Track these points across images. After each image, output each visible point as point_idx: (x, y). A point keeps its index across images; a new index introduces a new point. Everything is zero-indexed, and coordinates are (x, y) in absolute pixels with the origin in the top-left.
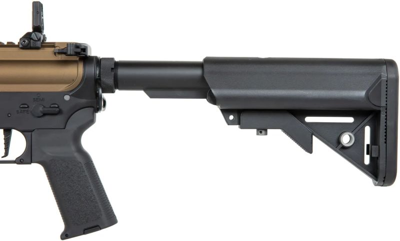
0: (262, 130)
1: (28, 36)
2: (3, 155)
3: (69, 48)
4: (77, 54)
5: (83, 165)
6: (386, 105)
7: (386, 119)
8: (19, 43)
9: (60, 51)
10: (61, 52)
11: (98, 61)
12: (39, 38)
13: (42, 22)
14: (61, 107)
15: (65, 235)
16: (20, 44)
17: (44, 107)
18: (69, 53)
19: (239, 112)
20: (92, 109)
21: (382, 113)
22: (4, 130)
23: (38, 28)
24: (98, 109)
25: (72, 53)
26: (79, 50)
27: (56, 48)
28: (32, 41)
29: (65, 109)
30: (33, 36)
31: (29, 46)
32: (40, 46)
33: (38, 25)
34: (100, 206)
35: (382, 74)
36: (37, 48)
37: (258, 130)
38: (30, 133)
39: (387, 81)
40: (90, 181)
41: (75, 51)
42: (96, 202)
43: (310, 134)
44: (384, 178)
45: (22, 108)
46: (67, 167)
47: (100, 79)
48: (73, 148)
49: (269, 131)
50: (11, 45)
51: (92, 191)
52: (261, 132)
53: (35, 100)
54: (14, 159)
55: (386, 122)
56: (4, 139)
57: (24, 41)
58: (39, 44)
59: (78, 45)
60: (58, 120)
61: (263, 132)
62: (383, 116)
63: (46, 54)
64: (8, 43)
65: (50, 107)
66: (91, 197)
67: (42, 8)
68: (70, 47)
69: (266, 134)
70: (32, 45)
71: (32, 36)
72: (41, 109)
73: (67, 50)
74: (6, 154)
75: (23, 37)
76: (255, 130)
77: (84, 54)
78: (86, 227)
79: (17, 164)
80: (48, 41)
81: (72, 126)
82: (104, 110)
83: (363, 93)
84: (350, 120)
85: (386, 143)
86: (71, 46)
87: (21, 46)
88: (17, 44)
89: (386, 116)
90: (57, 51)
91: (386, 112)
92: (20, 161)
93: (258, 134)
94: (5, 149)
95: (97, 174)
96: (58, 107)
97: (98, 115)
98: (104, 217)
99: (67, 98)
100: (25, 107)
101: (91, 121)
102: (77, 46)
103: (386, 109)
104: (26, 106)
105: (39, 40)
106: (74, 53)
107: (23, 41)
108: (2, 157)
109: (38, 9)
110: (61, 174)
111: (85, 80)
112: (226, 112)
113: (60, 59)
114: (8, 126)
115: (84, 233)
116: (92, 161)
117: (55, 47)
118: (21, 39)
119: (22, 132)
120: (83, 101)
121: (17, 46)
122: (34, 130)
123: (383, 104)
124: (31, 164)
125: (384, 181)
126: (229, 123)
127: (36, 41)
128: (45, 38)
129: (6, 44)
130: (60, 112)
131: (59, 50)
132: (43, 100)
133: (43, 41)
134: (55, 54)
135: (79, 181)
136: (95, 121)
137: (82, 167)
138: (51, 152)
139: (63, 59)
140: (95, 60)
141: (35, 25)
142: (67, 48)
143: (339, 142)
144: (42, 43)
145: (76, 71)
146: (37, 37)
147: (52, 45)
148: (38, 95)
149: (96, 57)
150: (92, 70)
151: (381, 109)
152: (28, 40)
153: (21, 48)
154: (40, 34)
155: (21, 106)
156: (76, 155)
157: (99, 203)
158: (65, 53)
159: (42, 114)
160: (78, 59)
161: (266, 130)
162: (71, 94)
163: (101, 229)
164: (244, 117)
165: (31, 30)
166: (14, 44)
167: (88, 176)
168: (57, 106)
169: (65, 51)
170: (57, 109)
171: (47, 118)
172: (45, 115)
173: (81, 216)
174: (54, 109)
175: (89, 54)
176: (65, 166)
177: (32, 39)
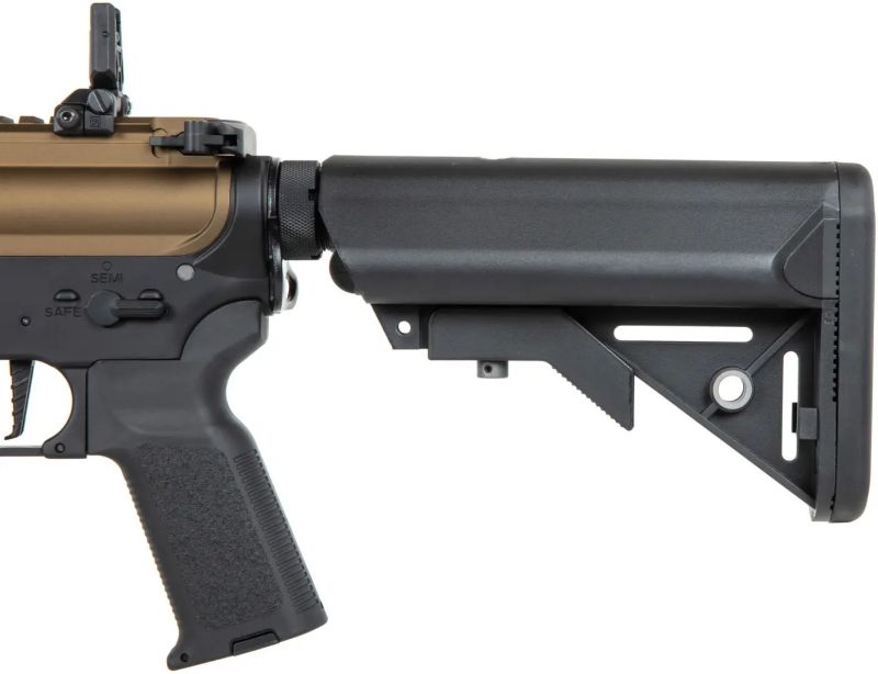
0: (493, 364)
1: (77, 100)
2: (10, 431)
3: (190, 135)
4: (212, 150)
5: (231, 462)
6: (838, 292)
7: (837, 333)
8: (52, 119)
9: (167, 143)
10: (170, 146)
11: (273, 171)
12: (107, 106)
13: (117, 60)
14: (168, 300)
15: (179, 658)
16: (56, 123)
17: (122, 298)
18: (190, 149)
19: (423, 314)
20: (255, 305)
21: (825, 315)
22: (12, 363)
23: (106, 78)
24: (272, 305)
25: (197, 150)
26: (218, 140)
27: (157, 134)
28: (87, 113)
29: (179, 303)
30: (93, 101)
31: (81, 127)
32: (111, 129)
33: (104, 70)
34: (278, 576)
35: (825, 204)
36: (104, 134)
37: (481, 362)
38: (84, 372)
39: (838, 227)
40: (250, 507)
41: (207, 142)
42: (267, 565)
43: (628, 374)
44: (834, 499)
45: (60, 300)
46: (185, 466)
47: (277, 221)
48: (203, 413)
49: (512, 364)
50: (30, 125)
51: (254, 534)
52: (489, 369)
53: (96, 279)
54: (39, 443)
55: (836, 343)
56: (13, 387)
57: (67, 115)
58: (107, 122)
59: (217, 124)
60: (159, 336)
61: (496, 369)
62: (827, 325)
63: (128, 151)
64: (23, 119)
65: (140, 299)
66: (252, 551)
67: (119, 23)
68: (194, 131)
69: (504, 374)
70: (88, 126)
71: (89, 101)
72: (113, 303)
73: (185, 139)
74: (18, 429)
75: (64, 104)
76: (473, 364)
77: (231, 152)
78: (238, 635)
79: (49, 456)
80: (135, 113)
81: (199, 352)
82: (290, 307)
83: (766, 261)
84: (742, 334)
85: (835, 399)
86: (197, 127)
87: (57, 128)
88: (47, 121)
89: (837, 324)
90: (159, 143)
91: (837, 315)
92: (56, 448)
93: (480, 375)
94: (14, 414)
95: (270, 485)
96: (161, 299)
97: (275, 321)
98: (288, 606)
99: (186, 273)
100: (68, 300)
101: (255, 339)
102: (212, 127)
103: (837, 305)
104: (73, 296)
105: (109, 110)
106: (203, 149)
107: (65, 115)
108: (7, 438)
109: (106, 25)
110: (170, 486)
111: (236, 221)
112: (387, 313)
113: (166, 165)
114: (21, 351)
115: (232, 652)
116: (256, 451)
117: (153, 131)
118: (57, 109)
119: (62, 367)
120: (231, 282)
121: (48, 128)
122: (93, 363)
123: (828, 290)
124: (85, 457)
125: (832, 508)
126: (399, 342)
127: (101, 113)
128: (125, 106)
129: (16, 121)
130: (165, 313)
131: (164, 138)
132: (119, 278)
133: (120, 113)
134: (153, 152)
135: (220, 506)
136: (266, 338)
137: (228, 465)
138: (140, 424)
139: (174, 164)
140: (263, 164)
141: (99, 70)
142: (185, 132)
143: (708, 397)
144: (116, 120)
145: (211, 199)
146: (101, 101)
147: (146, 125)
148: (107, 266)
149: (268, 160)
150: (256, 195)
151: (823, 305)
152: (77, 111)
153: (60, 134)
154: (111, 96)
155: (58, 297)
156: (211, 432)
157: (276, 569)
158: (180, 148)
159: (117, 319)
160: (217, 165)
161: (503, 364)
162: (196, 262)
163: (279, 640)
164: (437, 328)
165: (86, 84)
166: (42, 121)
167: (244, 493)
168: (157, 296)
169: (179, 142)
170: (159, 305)
171: (129, 328)
172: (123, 320)
173: (225, 604)
174: (149, 305)
175: (247, 150)
176: (180, 464)
177: (89, 109)
